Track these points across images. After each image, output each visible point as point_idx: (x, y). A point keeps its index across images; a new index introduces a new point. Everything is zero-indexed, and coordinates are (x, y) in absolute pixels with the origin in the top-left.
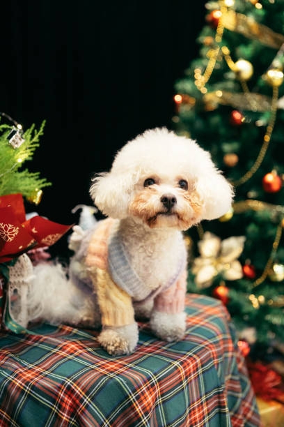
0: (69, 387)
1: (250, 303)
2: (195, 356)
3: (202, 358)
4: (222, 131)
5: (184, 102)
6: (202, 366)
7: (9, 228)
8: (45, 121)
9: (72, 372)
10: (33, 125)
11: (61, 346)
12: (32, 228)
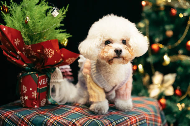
0: (74, 123)
1: (178, 108)
2: (136, 116)
3: (139, 118)
4: (166, 19)
5: (147, 5)
6: (140, 121)
7: (50, 51)
8: (68, 5)
9: (76, 117)
10: (64, 7)
11: (72, 109)
12: (61, 54)
